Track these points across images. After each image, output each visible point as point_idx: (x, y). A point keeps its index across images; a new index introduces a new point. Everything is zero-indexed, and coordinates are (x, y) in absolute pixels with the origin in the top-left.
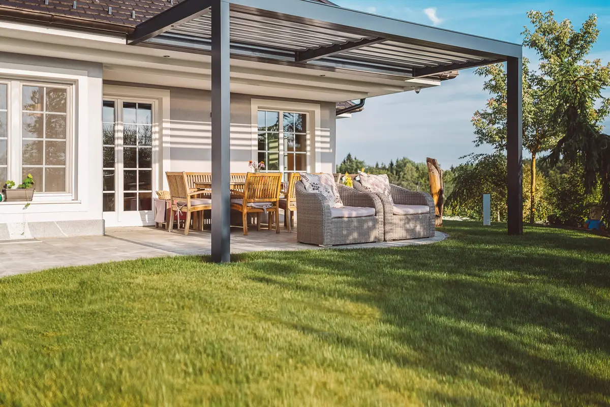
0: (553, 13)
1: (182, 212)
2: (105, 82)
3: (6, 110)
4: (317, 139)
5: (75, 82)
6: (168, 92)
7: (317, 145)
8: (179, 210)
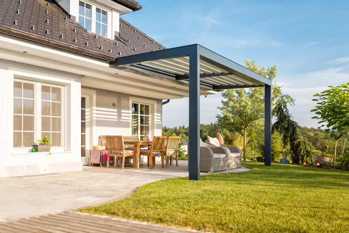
0: (255, 62)
1: (118, 157)
2: (83, 87)
3: (33, 99)
4: (155, 117)
5: (69, 85)
6: (95, 91)
7: (155, 120)
8: (115, 156)
